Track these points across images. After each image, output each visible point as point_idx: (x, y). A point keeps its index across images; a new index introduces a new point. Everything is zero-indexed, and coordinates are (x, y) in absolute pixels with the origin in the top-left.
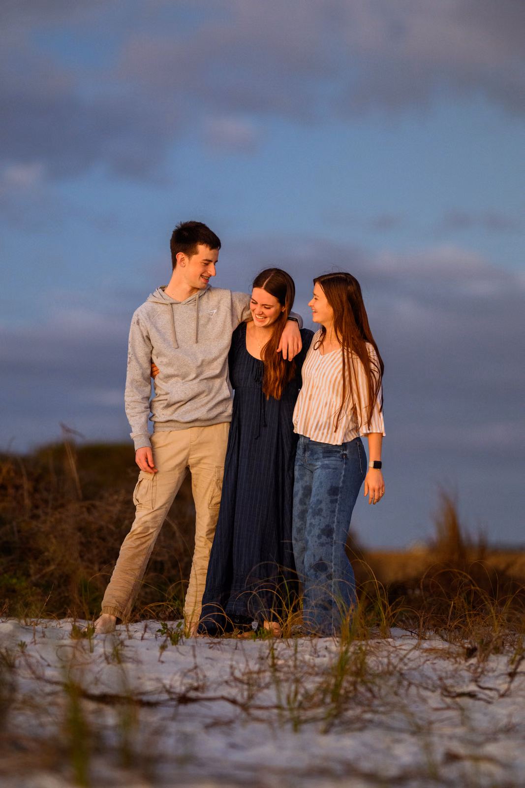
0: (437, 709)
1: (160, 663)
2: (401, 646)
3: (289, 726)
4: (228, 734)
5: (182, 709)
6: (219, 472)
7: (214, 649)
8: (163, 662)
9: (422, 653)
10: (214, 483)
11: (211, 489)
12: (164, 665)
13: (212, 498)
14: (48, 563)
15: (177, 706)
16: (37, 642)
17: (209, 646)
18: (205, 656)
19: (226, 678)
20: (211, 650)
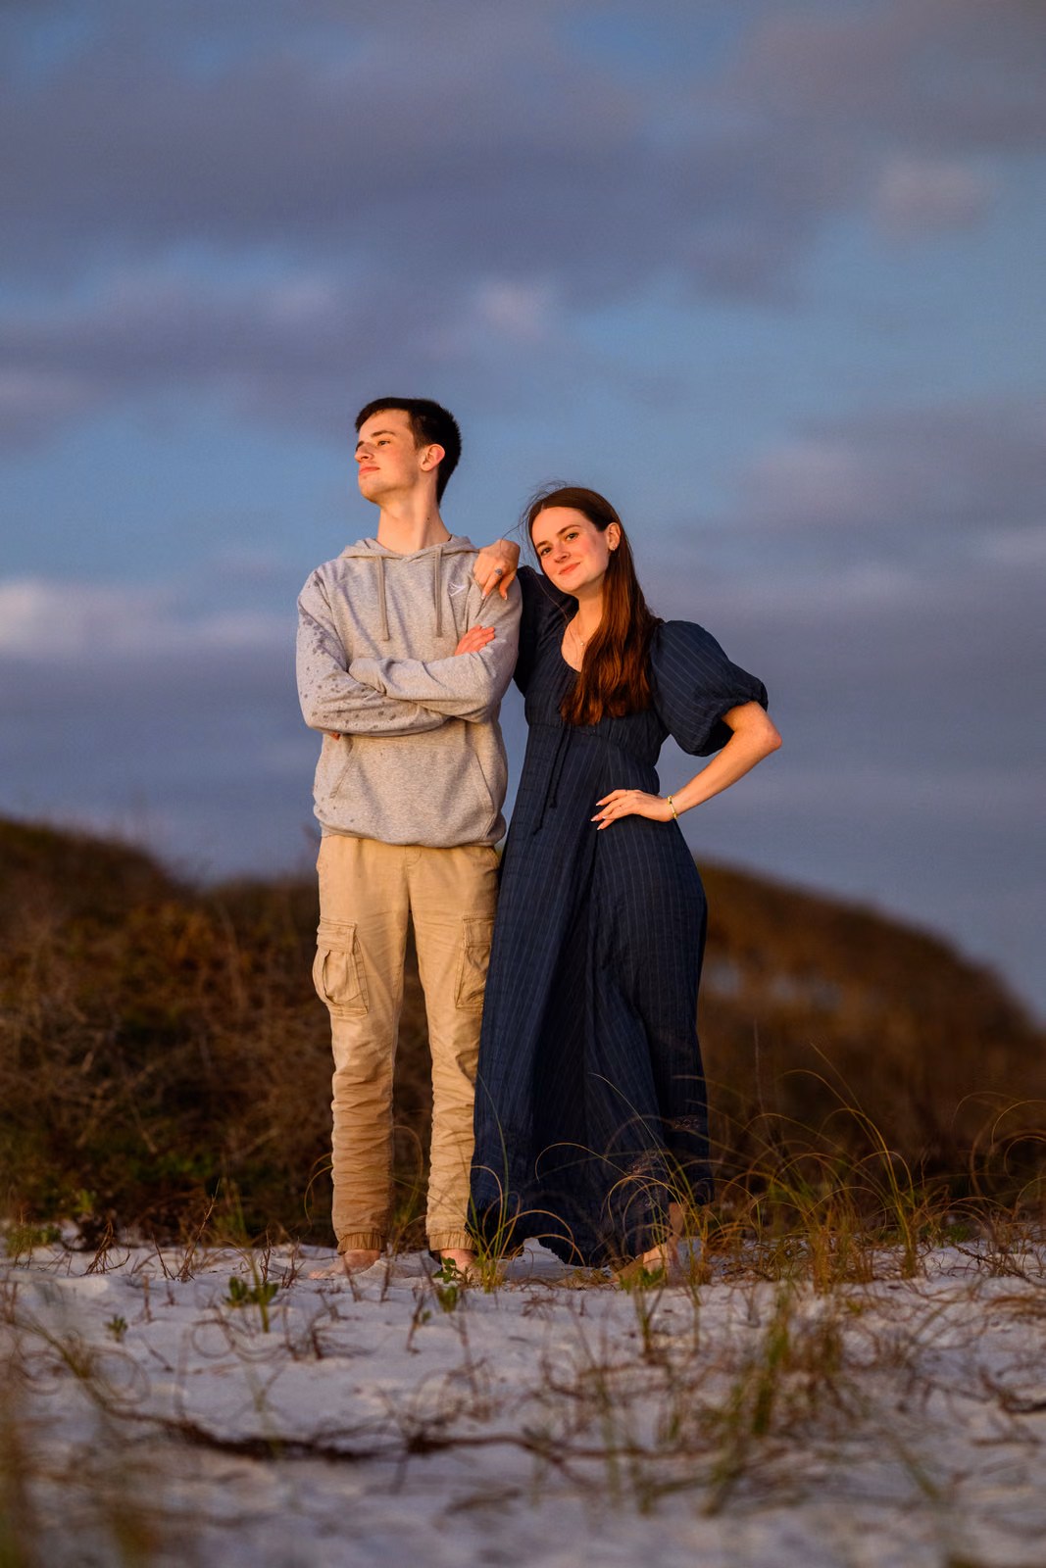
0: (983, 1443)
1: (410, 1354)
2: (940, 1292)
3: (631, 1503)
4: (487, 1528)
5: (417, 1465)
6: (470, 929)
7: (533, 1316)
8: (416, 1352)
9: (986, 1306)
10: (462, 953)
11: (457, 967)
12: (419, 1357)
13: (461, 986)
14: (265, 1124)
15: (402, 1461)
16: (153, 1316)
17: (525, 1308)
18: (513, 1332)
19: (535, 1385)
20: (526, 1319)
